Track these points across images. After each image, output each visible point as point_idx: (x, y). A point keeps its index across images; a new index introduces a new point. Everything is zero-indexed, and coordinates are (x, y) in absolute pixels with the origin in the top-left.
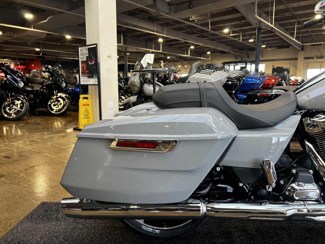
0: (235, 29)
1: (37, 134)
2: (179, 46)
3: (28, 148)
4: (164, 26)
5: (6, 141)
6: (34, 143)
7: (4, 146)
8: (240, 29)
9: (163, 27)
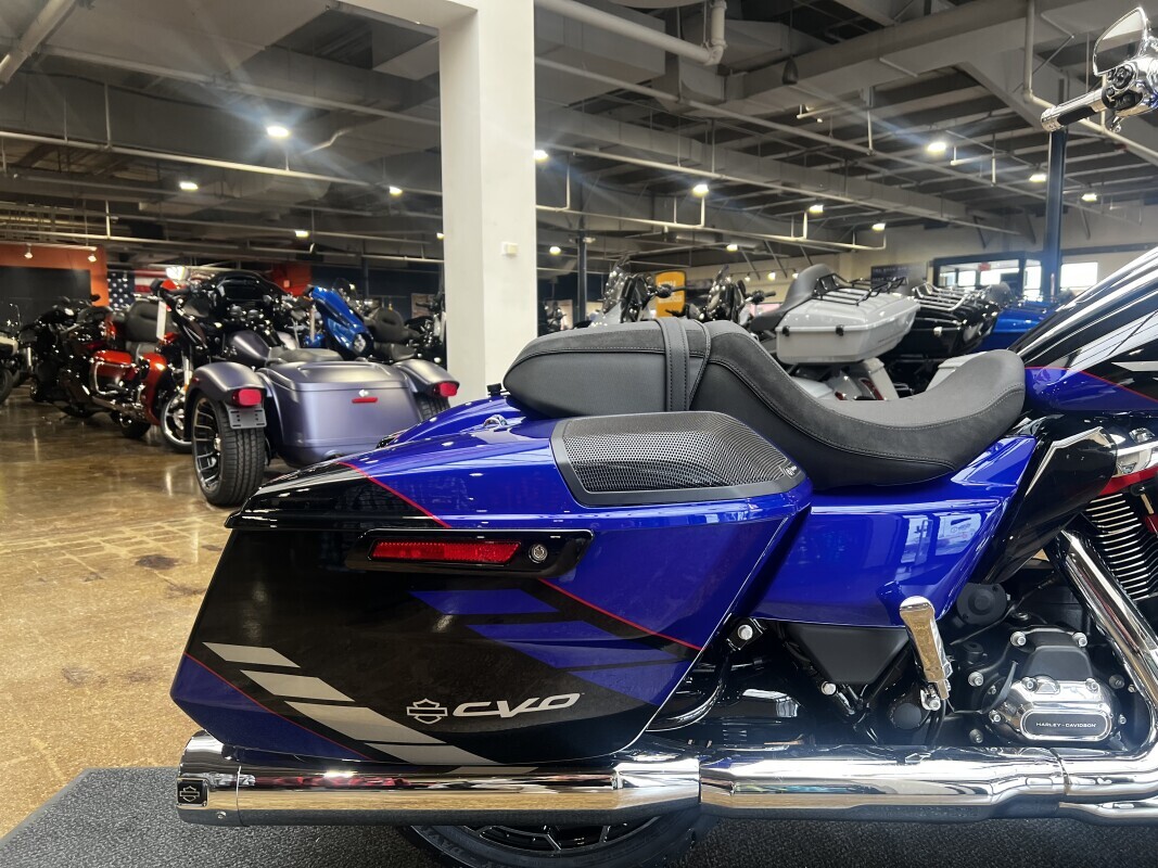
0: (974, 141)
2: (767, 206)
4: (710, 143)
8: (989, 138)
9: (708, 146)
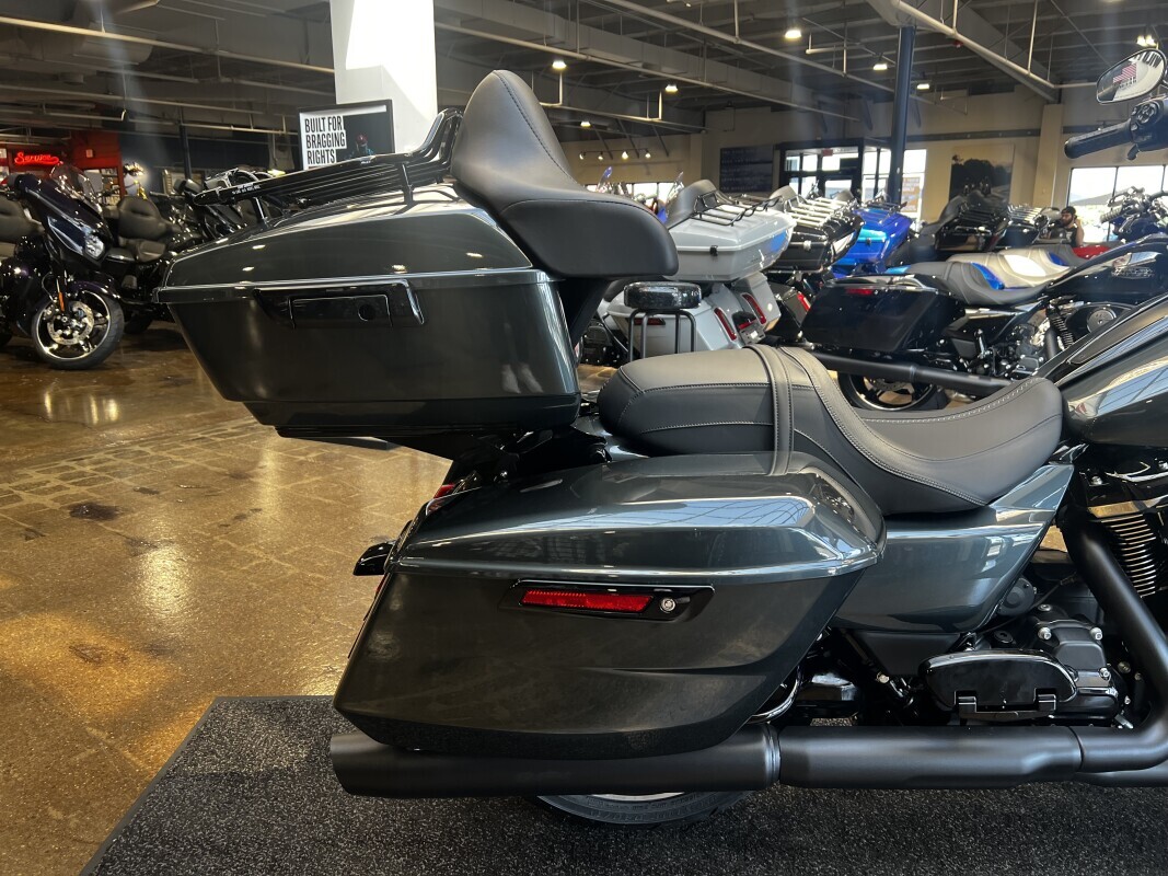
0: (825, 28)
2: (622, 83)
6: (203, 447)
8: (842, 25)
9: (572, 23)
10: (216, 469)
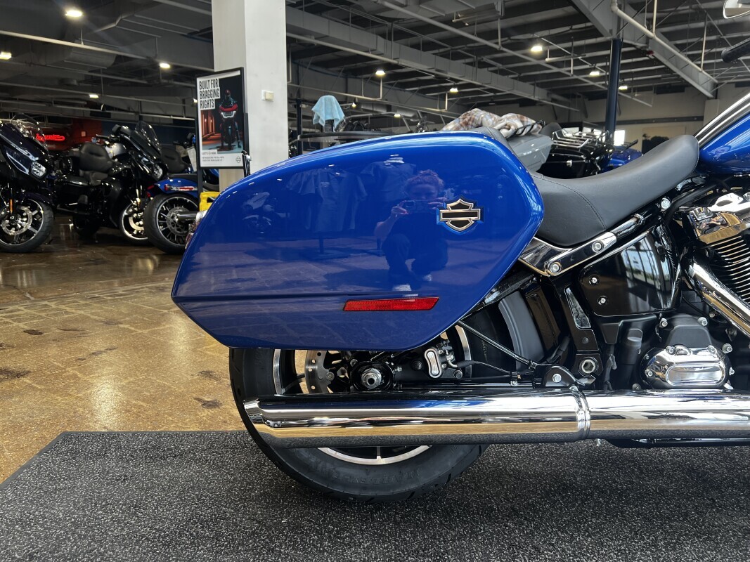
0: (558, 46)
1: (100, 283)
2: (421, 87)
3: (82, 312)
5: (29, 299)
6: (95, 303)
7: (25, 308)
8: (568, 45)
9: (389, 42)
10: (96, 317)
